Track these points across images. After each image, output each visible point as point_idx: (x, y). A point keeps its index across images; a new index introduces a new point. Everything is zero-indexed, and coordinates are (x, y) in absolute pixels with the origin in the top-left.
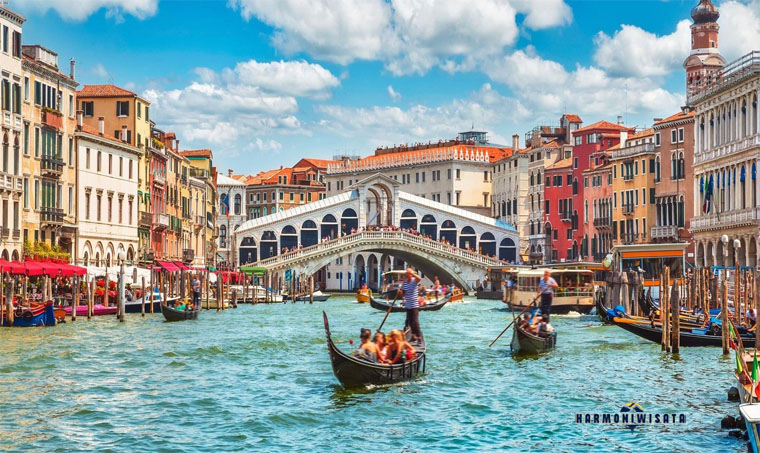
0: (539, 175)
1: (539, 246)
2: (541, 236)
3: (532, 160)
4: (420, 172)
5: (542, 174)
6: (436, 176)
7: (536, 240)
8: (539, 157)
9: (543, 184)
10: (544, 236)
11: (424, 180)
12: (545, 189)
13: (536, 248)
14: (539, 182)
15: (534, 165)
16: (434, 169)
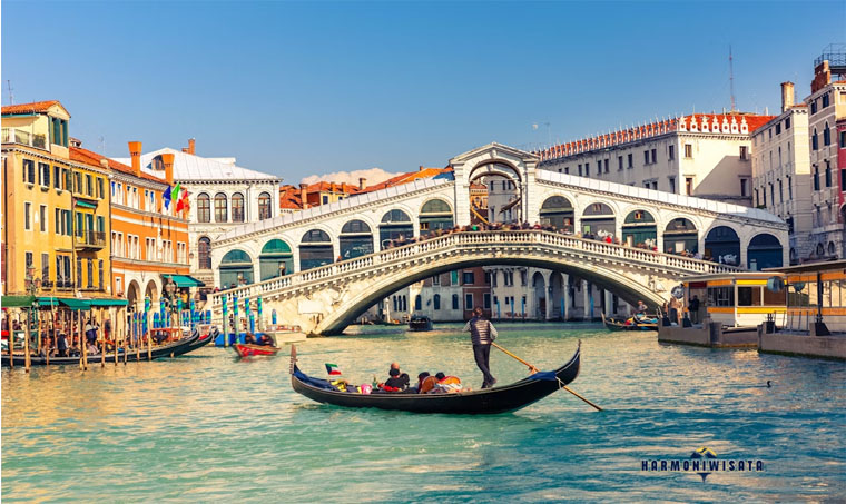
0: (827, 132)
1: (831, 243)
2: (834, 227)
3: (814, 110)
4: (625, 154)
5: (833, 128)
6: (651, 157)
7: (825, 234)
8: (826, 103)
9: (834, 144)
10: (841, 226)
11: (631, 165)
12: (839, 152)
13: (826, 247)
14: (827, 142)
15: (816, 118)
16: (646, 148)
